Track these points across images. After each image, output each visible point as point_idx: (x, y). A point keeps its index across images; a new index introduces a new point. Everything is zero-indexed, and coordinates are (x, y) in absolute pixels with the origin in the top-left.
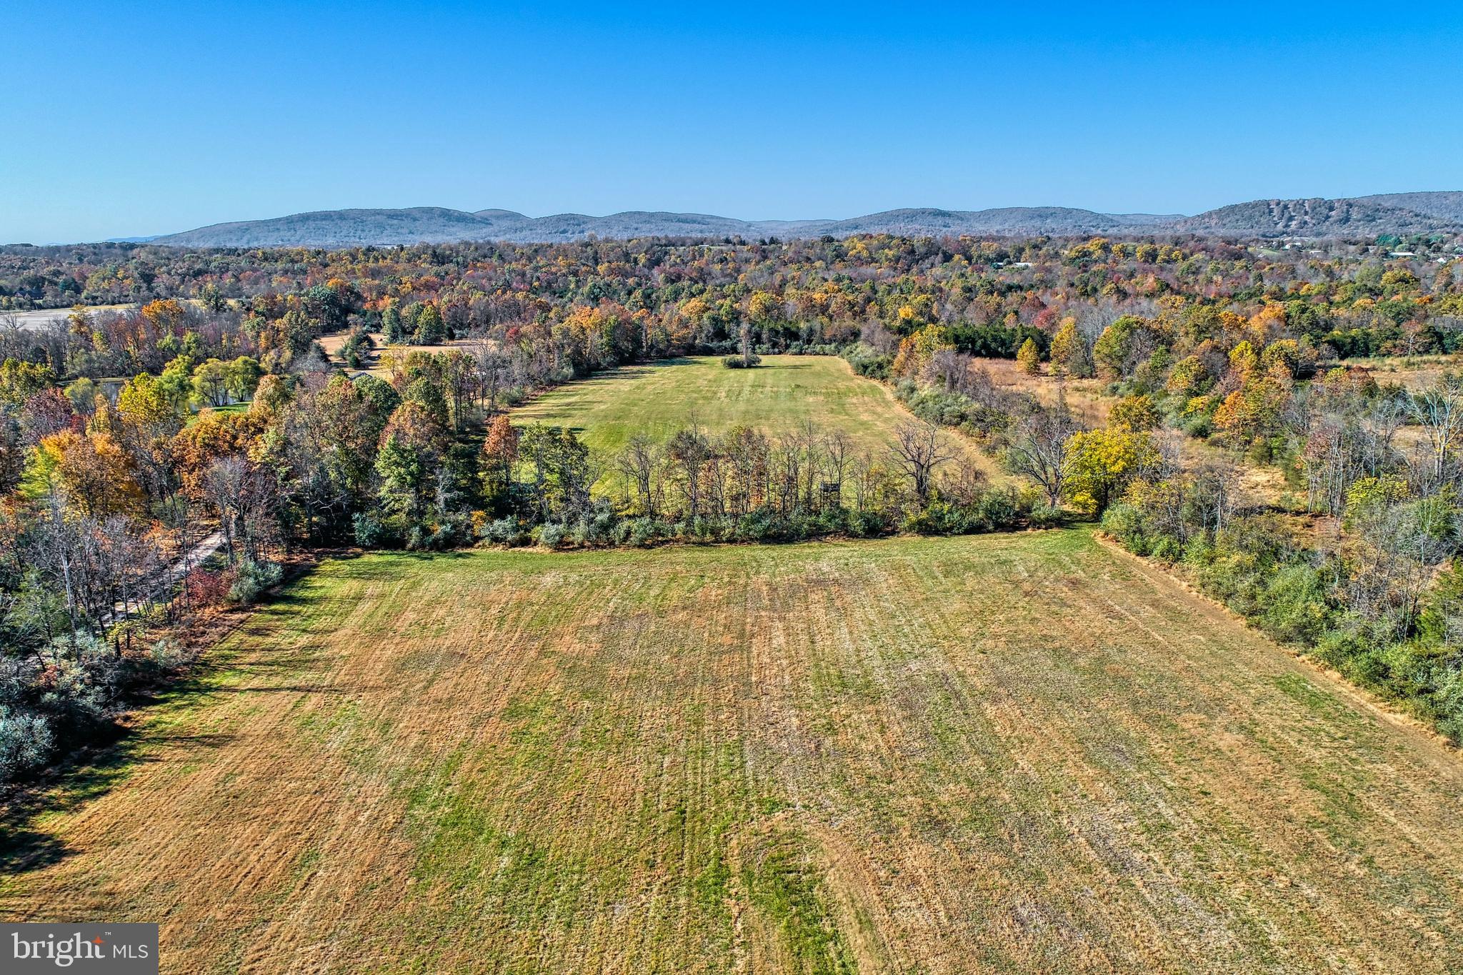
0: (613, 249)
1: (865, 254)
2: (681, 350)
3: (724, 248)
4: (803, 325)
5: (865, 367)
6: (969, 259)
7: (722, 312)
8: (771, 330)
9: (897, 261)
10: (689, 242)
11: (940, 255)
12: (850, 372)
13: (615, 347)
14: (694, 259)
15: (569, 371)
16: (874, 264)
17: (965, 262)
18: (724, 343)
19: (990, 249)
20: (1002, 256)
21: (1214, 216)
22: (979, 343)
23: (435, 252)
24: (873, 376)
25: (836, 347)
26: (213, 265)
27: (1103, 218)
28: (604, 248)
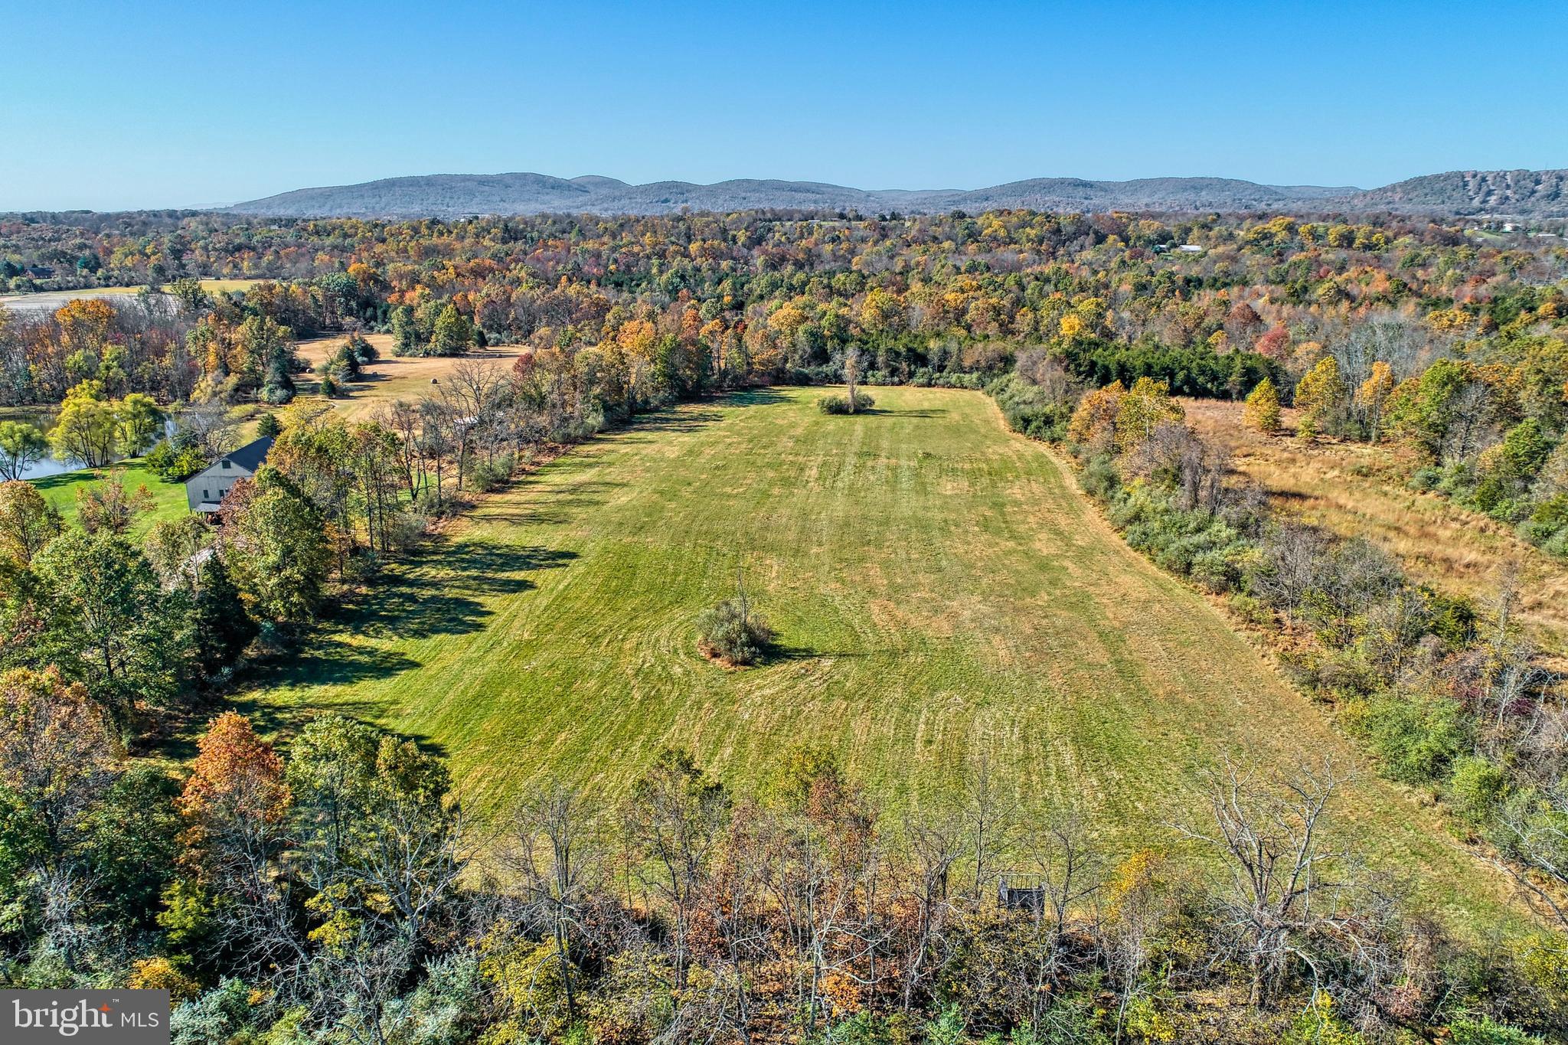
0: (708, 225)
1: (1002, 233)
2: (766, 378)
3: (837, 224)
4: (934, 345)
5: (1027, 422)
6: (1126, 240)
7: (823, 322)
8: (889, 350)
9: (1041, 243)
10: (797, 216)
11: (1092, 236)
12: (1002, 424)
13: (672, 377)
14: (802, 237)
15: (596, 420)
16: (1012, 246)
17: (1121, 245)
18: (824, 368)
19: (1150, 228)
20: (1164, 237)
21: (1399, 190)
22: (1181, 375)
23: (506, 226)
24: (1037, 436)
25: (979, 379)
26: (255, 239)
27: (1267, 190)
28: (699, 223)
